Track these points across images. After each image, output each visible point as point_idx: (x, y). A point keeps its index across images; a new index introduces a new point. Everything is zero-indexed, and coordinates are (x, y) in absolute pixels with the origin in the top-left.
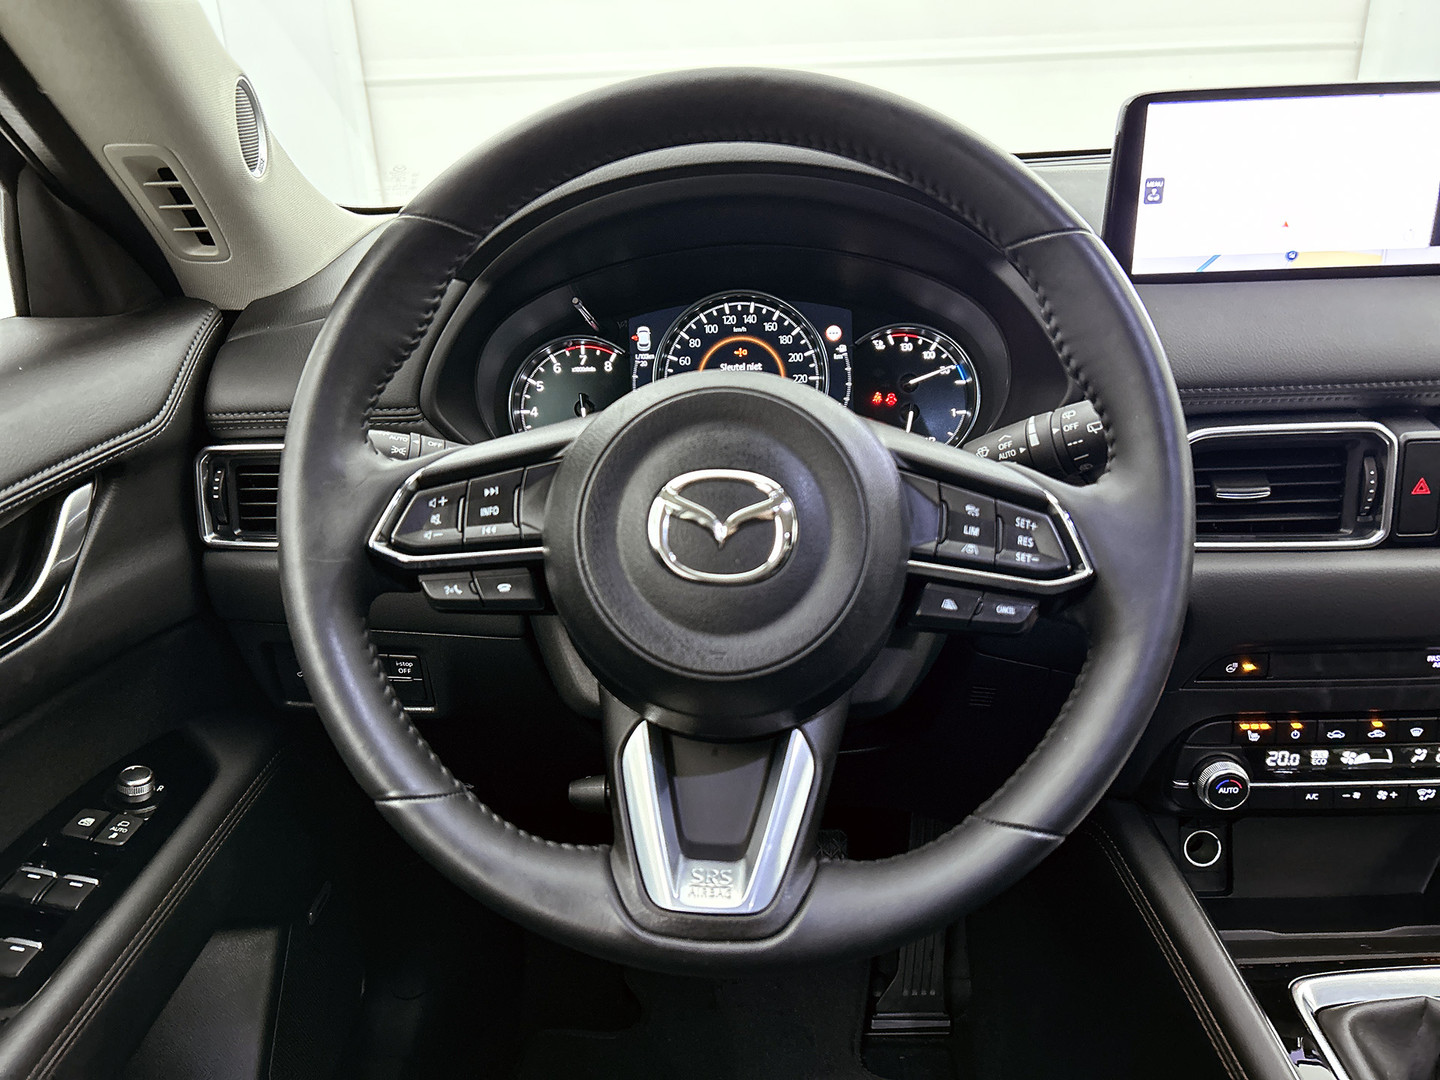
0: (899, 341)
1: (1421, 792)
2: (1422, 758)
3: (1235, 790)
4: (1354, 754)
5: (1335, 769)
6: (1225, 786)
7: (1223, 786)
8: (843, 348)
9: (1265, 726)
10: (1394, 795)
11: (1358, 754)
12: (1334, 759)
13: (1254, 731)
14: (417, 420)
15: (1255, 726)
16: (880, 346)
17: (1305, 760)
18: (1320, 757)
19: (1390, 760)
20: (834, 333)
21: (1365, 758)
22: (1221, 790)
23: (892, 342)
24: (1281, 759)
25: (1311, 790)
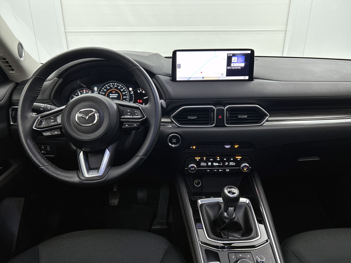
0: (142, 91)
1: (227, 170)
2: (227, 164)
3: (194, 169)
4: (215, 163)
5: (212, 166)
6: (192, 168)
7: (191, 168)
8: (132, 92)
9: (199, 158)
10: (222, 170)
11: (216, 163)
12: (212, 164)
13: (198, 159)
14: (50, 103)
15: (198, 158)
16: (139, 92)
17: (207, 164)
18: (210, 164)
19: (222, 164)
20: (131, 89)
21: (217, 164)
22: (191, 169)
23: (141, 91)
24: (203, 164)
25: (208, 169)
